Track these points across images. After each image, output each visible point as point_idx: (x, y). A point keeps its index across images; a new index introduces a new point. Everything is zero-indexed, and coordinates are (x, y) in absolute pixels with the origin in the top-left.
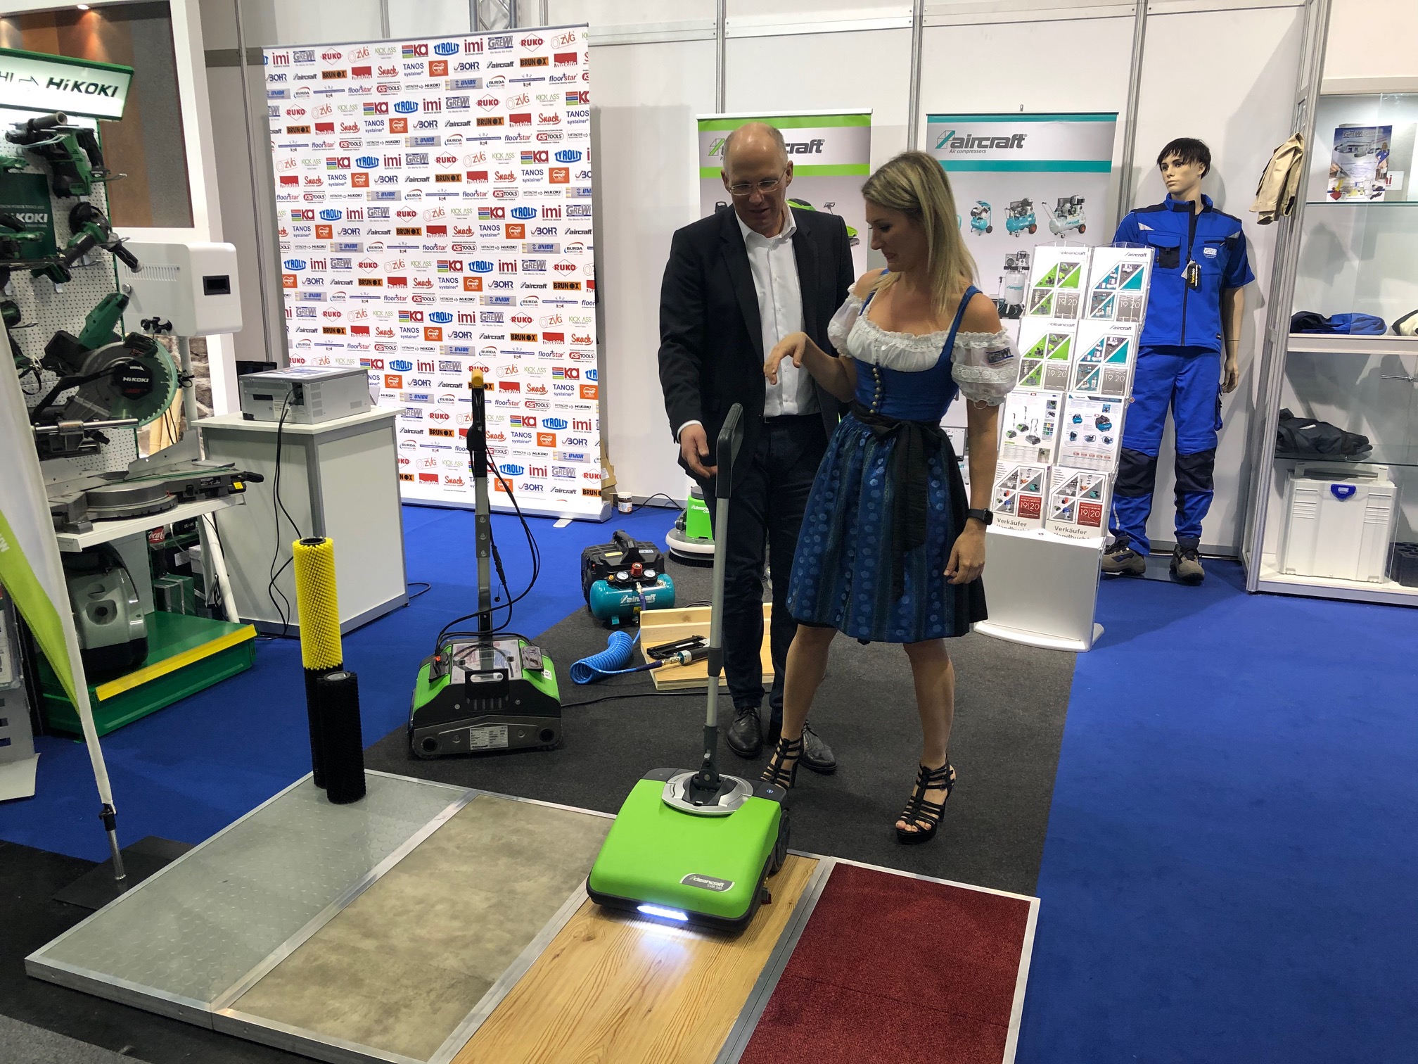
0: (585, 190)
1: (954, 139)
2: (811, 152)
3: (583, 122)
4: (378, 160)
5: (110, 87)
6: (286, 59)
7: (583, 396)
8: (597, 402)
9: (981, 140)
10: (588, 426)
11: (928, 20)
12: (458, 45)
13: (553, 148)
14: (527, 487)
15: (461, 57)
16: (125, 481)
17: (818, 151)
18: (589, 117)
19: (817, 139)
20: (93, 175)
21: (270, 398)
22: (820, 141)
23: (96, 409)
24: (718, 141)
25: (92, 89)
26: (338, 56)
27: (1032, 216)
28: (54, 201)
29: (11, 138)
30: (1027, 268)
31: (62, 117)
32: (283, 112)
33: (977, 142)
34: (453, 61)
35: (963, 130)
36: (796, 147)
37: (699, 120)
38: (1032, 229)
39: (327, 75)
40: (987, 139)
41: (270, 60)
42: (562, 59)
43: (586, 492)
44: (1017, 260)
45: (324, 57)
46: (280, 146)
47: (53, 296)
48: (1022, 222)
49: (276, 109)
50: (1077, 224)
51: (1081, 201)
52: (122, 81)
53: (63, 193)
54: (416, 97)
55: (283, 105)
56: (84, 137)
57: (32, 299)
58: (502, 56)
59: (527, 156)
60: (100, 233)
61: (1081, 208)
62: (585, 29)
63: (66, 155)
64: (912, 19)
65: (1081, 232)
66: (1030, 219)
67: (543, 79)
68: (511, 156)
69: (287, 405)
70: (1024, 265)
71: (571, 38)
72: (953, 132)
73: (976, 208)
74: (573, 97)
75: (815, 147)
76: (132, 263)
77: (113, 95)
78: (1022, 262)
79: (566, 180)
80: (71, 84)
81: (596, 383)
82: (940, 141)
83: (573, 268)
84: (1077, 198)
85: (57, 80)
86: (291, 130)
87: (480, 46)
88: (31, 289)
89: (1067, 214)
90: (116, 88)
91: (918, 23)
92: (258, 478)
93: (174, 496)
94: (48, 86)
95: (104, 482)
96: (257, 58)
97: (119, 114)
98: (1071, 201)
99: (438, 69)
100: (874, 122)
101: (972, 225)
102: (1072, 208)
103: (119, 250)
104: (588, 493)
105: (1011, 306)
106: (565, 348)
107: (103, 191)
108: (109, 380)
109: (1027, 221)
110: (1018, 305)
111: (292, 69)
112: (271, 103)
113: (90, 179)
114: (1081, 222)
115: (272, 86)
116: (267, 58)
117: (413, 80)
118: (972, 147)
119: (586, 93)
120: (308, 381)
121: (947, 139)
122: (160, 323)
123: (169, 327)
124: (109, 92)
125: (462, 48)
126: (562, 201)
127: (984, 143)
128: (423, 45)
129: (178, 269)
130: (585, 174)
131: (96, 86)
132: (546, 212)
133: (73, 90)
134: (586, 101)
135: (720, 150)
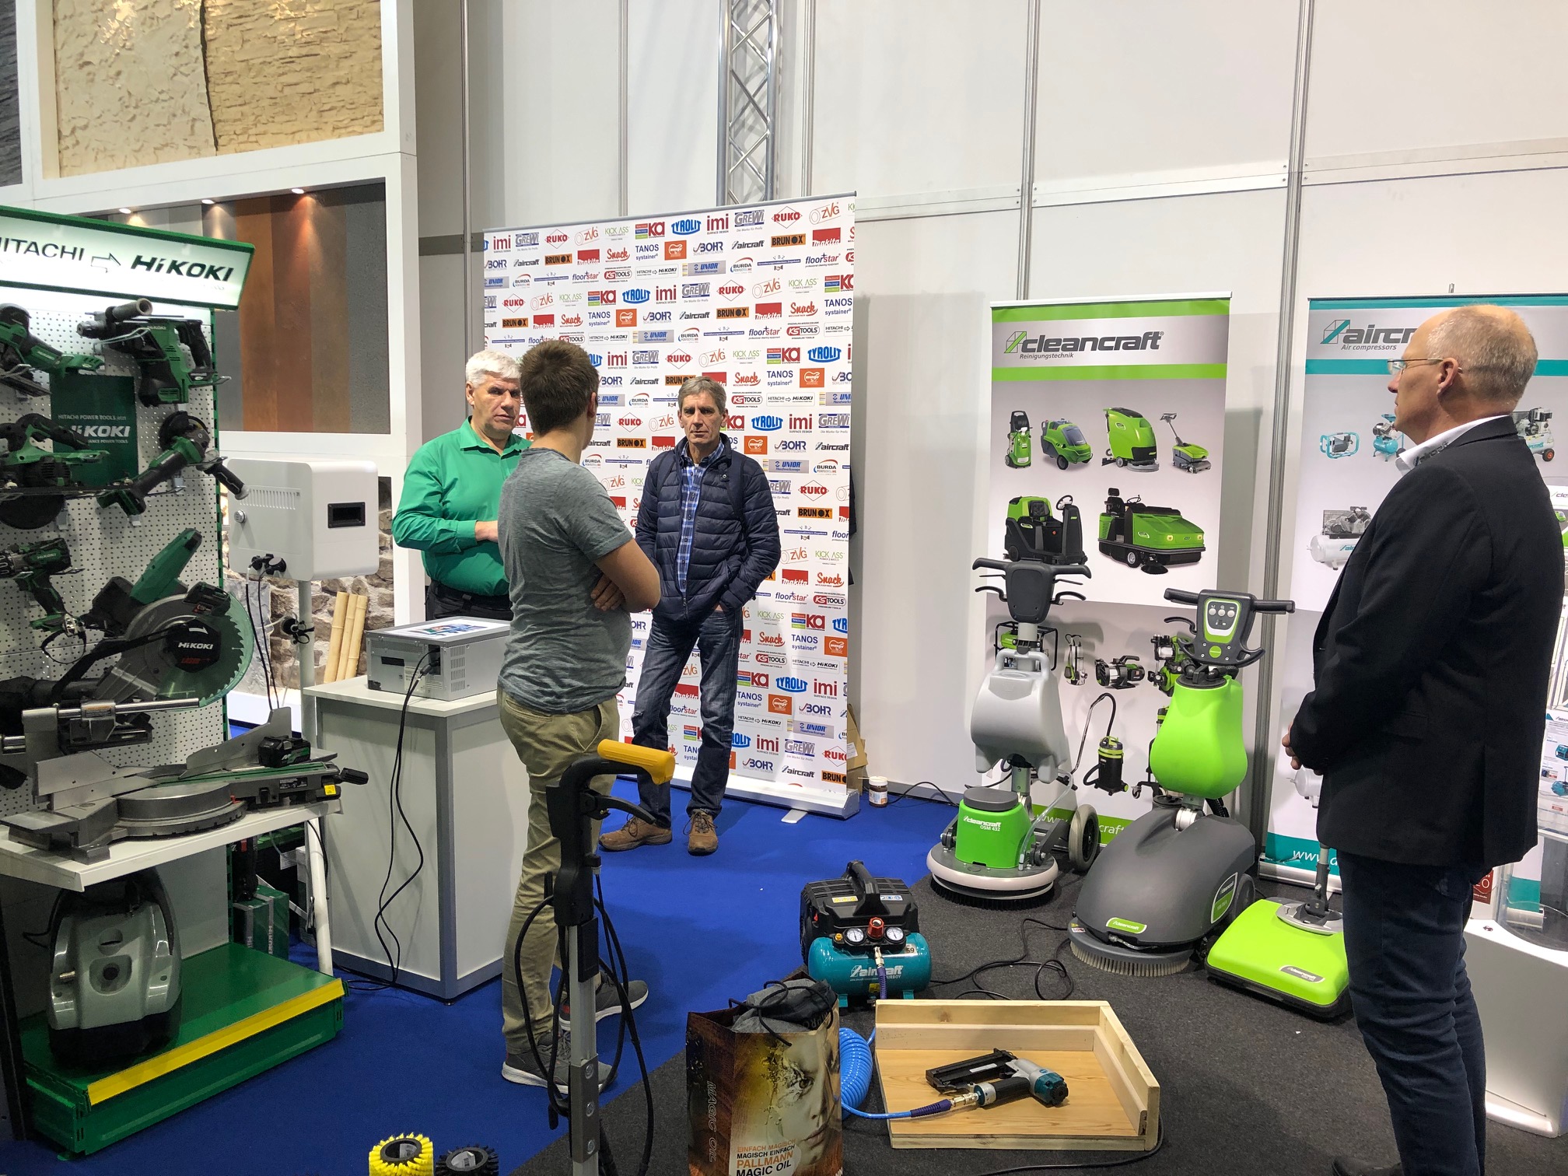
0: (843, 396)
1: (1349, 331)
2: (1144, 348)
3: (845, 312)
4: (601, 358)
5: (221, 268)
6: (507, 243)
7: (828, 651)
8: (845, 659)
9: (1388, 332)
10: (834, 690)
11: (1309, 177)
12: (699, 223)
13: (806, 344)
14: (753, 763)
15: (703, 236)
16: (181, 781)
17: (1154, 346)
18: (852, 307)
19: (1153, 330)
20: (193, 378)
21: (400, 662)
22: (1157, 333)
23: (140, 684)
24: (1017, 335)
25: (196, 270)
26: (563, 238)
28: (140, 407)
29: (86, 332)
31: (145, 304)
32: (499, 303)
33: (1382, 335)
34: (692, 241)
35: (1361, 319)
36: (1123, 342)
37: (993, 309)
39: (550, 260)
40: (1399, 331)
41: (491, 245)
42: (821, 236)
43: (827, 776)
45: (548, 240)
46: (494, 342)
47: (126, 532)
49: (492, 299)
50: (1541, 449)
51: (1545, 417)
52: (238, 262)
53: (151, 400)
54: (648, 284)
55: (500, 294)
56: (189, 331)
57: (97, 533)
58: (750, 234)
59: (773, 354)
60: (193, 451)
62: (852, 199)
63: (158, 353)
64: (1286, 176)
65: (1546, 459)
67: (799, 261)
68: (755, 354)
69: (418, 674)
71: (834, 210)
72: (1347, 322)
73: (1381, 424)
74: (832, 282)
75: (1149, 342)
76: (236, 487)
77: (226, 279)
79: (820, 383)
80: (167, 265)
81: (845, 636)
82: (1328, 334)
83: (823, 491)
84: (1539, 411)
85: (146, 259)
86: (507, 323)
87: (725, 223)
88: (96, 523)
90: (230, 270)
91: (1296, 181)
92: (359, 778)
93: (239, 804)
94: (134, 266)
95: (148, 782)
96: (479, 245)
97: (234, 302)
98: (1529, 415)
99: (674, 251)
100: (1234, 309)
101: (1375, 446)
102: (1532, 425)
103: (218, 471)
104: (829, 778)
106: (809, 589)
107: (210, 397)
108: (161, 645)
111: (514, 254)
112: (488, 292)
113: (188, 382)
115: (490, 274)
116: (487, 242)
117: (646, 264)
118: (1376, 340)
119: (850, 277)
120: (449, 644)
121: (1337, 332)
122: (272, 562)
123: (282, 567)
124: (221, 274)
125: (704, 226)
126: (814, 409)
127: (1393, 336)
128: (660, 224)
129: (298, 494)
130: (844, 377)
131: (203, 267)
132: (794, 422)
133: (169, 271)
134: (850, 287)
135: (1020, 346)
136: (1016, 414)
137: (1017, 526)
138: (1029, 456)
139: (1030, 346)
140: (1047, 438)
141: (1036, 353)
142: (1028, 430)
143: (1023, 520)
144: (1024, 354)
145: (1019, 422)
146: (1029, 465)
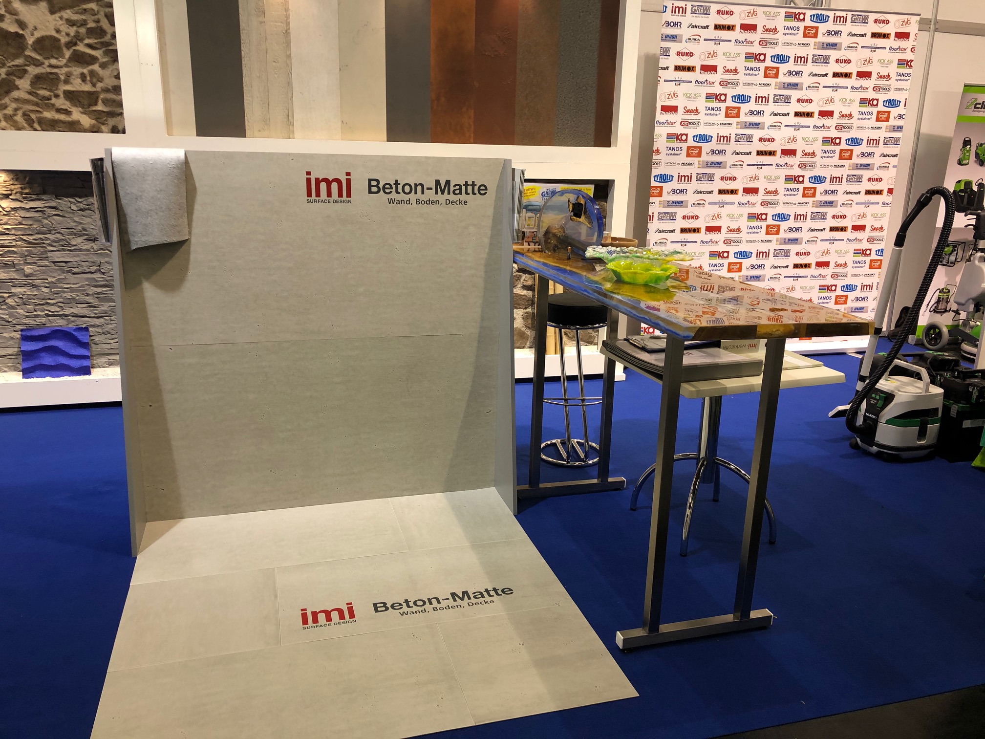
0: (899, 127)
3: (906, 80)
6: (683, 10)
7: (870, 267)
12: (829, 17)
13: (882, 97)
15: (829, 25)
24: (973, 100)
26: (730, 13)
34: (823, 28)
39: (718, 27)
41: (669, 9)
45: (719, 12)
46: (666, 81)
49: (667, 50)
54: (789, 52)
55: (674, 46)
58: (859, 29)
62: (918, 18)
71: (908, 22)
74: (901, 63)
83: (880, 180)
86: (678, 68)
87: (845, 19)
99: (809, 33)
106: (865, 235)
116: (666, 7)
117: (789, 39)
119: (912, 61)
128: (802, 13)
130: (901, 116)
132: (870, 142)
134: (911, 67)
135: (974, 105)
136: (966, 139)
137: (957, 194)
138: (969, 159)
139: (978, 106)
140: (977, 151)
141: (980, 110)
142: (970, 147)
143: (961, 191)
144: (975, 109)
145: (967, 143)
146: (968, 164)
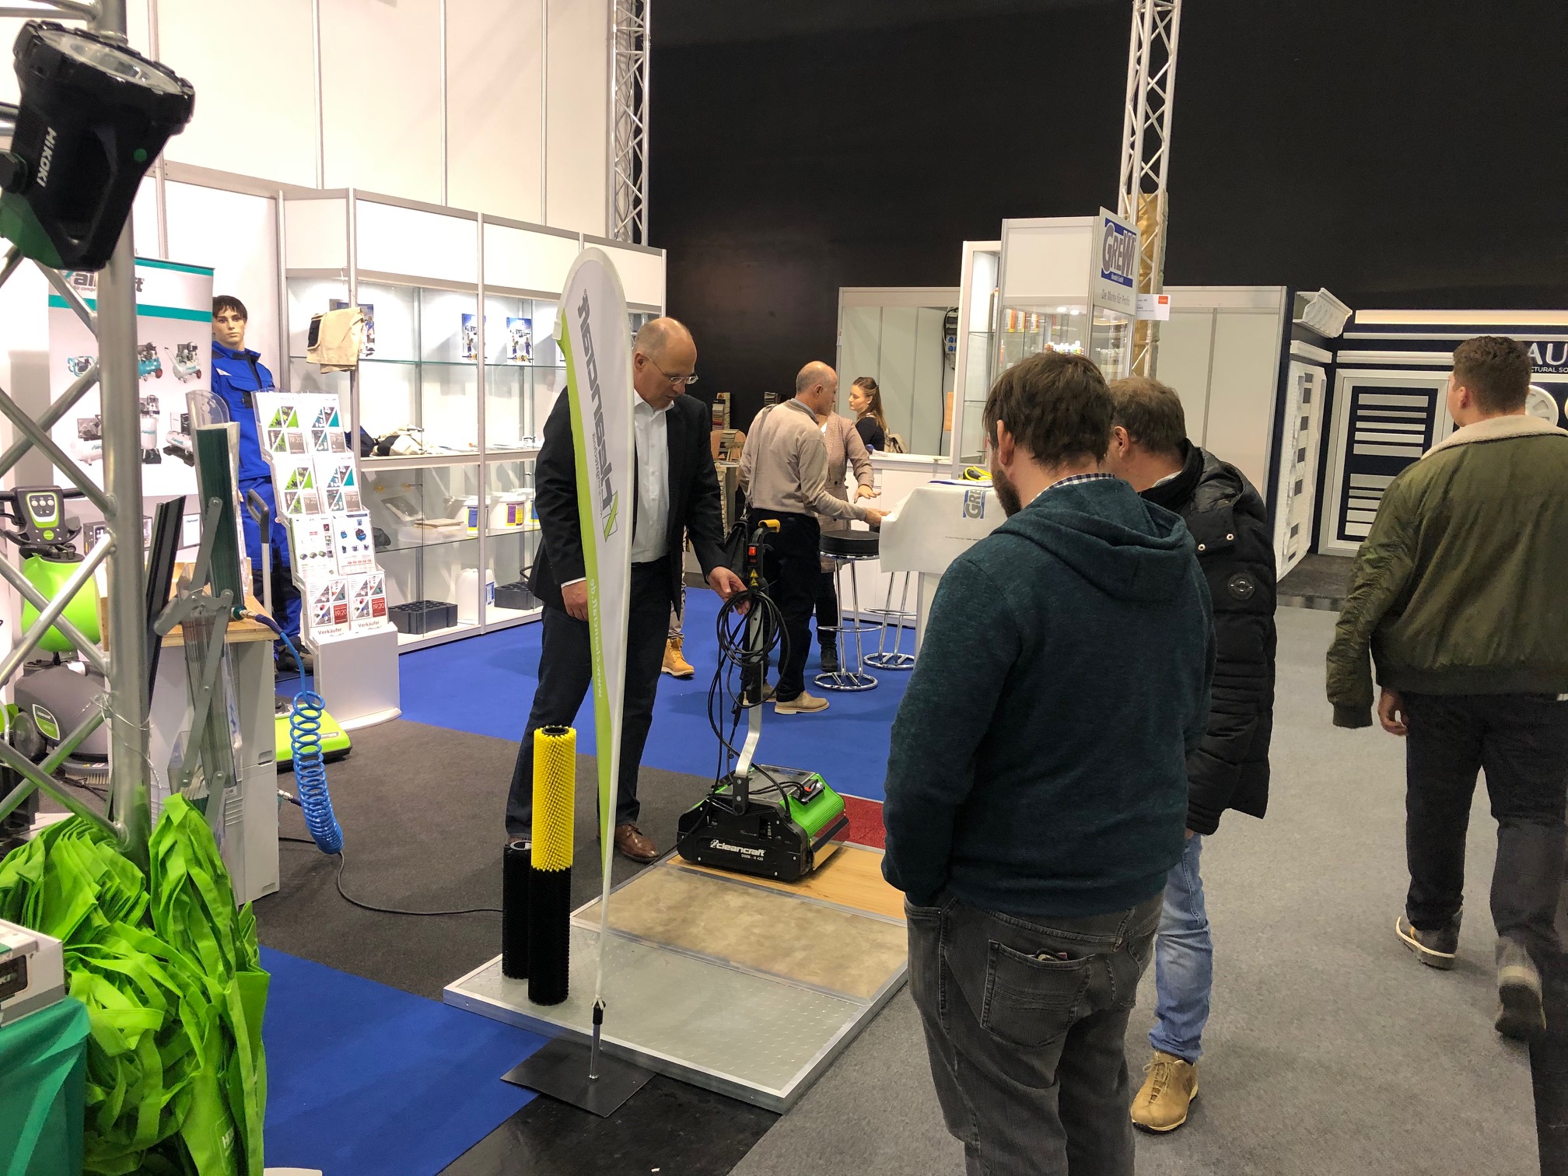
27: (157, 360)
30: (157, 413)
38: (159, 373)
44: (148, 404)
48: (150, 366)
50: (194, 370)
51: (195, 348)
61: (196, 354)
65: (199, 377)
66: (155, 363)
70: (155, 409)
78: (153, 406)
89: (186, 360)
98: (187, 347)
105: (147, 451)
109: (152, 365)
110: (153, 450)
114: (198, 368)
